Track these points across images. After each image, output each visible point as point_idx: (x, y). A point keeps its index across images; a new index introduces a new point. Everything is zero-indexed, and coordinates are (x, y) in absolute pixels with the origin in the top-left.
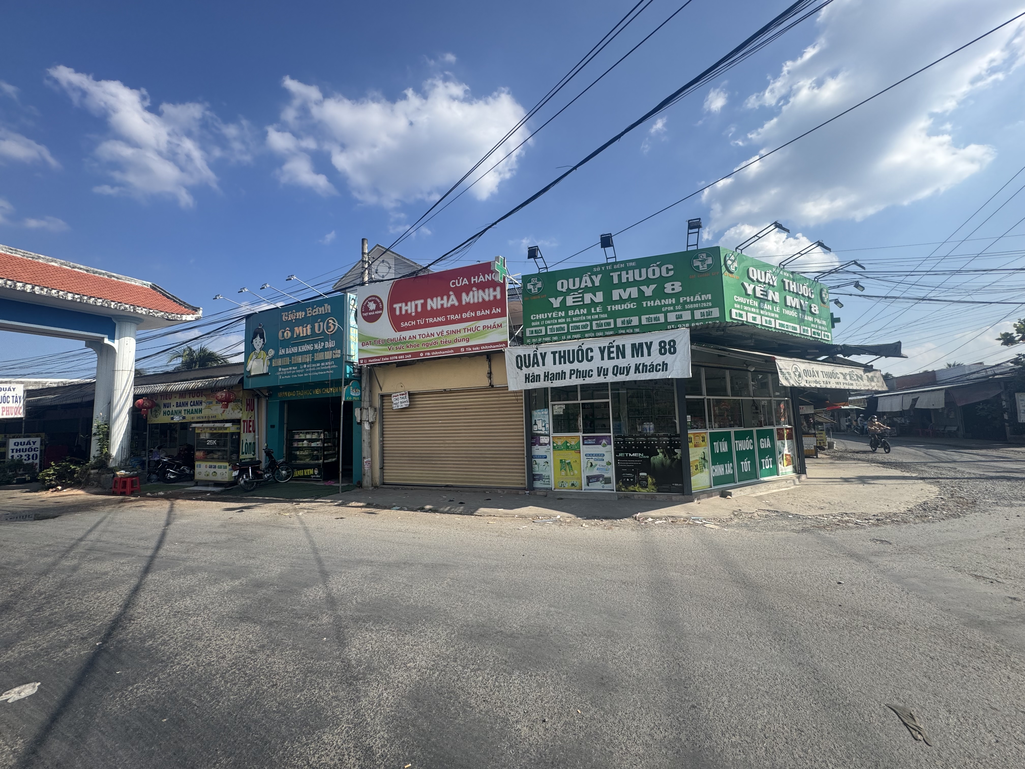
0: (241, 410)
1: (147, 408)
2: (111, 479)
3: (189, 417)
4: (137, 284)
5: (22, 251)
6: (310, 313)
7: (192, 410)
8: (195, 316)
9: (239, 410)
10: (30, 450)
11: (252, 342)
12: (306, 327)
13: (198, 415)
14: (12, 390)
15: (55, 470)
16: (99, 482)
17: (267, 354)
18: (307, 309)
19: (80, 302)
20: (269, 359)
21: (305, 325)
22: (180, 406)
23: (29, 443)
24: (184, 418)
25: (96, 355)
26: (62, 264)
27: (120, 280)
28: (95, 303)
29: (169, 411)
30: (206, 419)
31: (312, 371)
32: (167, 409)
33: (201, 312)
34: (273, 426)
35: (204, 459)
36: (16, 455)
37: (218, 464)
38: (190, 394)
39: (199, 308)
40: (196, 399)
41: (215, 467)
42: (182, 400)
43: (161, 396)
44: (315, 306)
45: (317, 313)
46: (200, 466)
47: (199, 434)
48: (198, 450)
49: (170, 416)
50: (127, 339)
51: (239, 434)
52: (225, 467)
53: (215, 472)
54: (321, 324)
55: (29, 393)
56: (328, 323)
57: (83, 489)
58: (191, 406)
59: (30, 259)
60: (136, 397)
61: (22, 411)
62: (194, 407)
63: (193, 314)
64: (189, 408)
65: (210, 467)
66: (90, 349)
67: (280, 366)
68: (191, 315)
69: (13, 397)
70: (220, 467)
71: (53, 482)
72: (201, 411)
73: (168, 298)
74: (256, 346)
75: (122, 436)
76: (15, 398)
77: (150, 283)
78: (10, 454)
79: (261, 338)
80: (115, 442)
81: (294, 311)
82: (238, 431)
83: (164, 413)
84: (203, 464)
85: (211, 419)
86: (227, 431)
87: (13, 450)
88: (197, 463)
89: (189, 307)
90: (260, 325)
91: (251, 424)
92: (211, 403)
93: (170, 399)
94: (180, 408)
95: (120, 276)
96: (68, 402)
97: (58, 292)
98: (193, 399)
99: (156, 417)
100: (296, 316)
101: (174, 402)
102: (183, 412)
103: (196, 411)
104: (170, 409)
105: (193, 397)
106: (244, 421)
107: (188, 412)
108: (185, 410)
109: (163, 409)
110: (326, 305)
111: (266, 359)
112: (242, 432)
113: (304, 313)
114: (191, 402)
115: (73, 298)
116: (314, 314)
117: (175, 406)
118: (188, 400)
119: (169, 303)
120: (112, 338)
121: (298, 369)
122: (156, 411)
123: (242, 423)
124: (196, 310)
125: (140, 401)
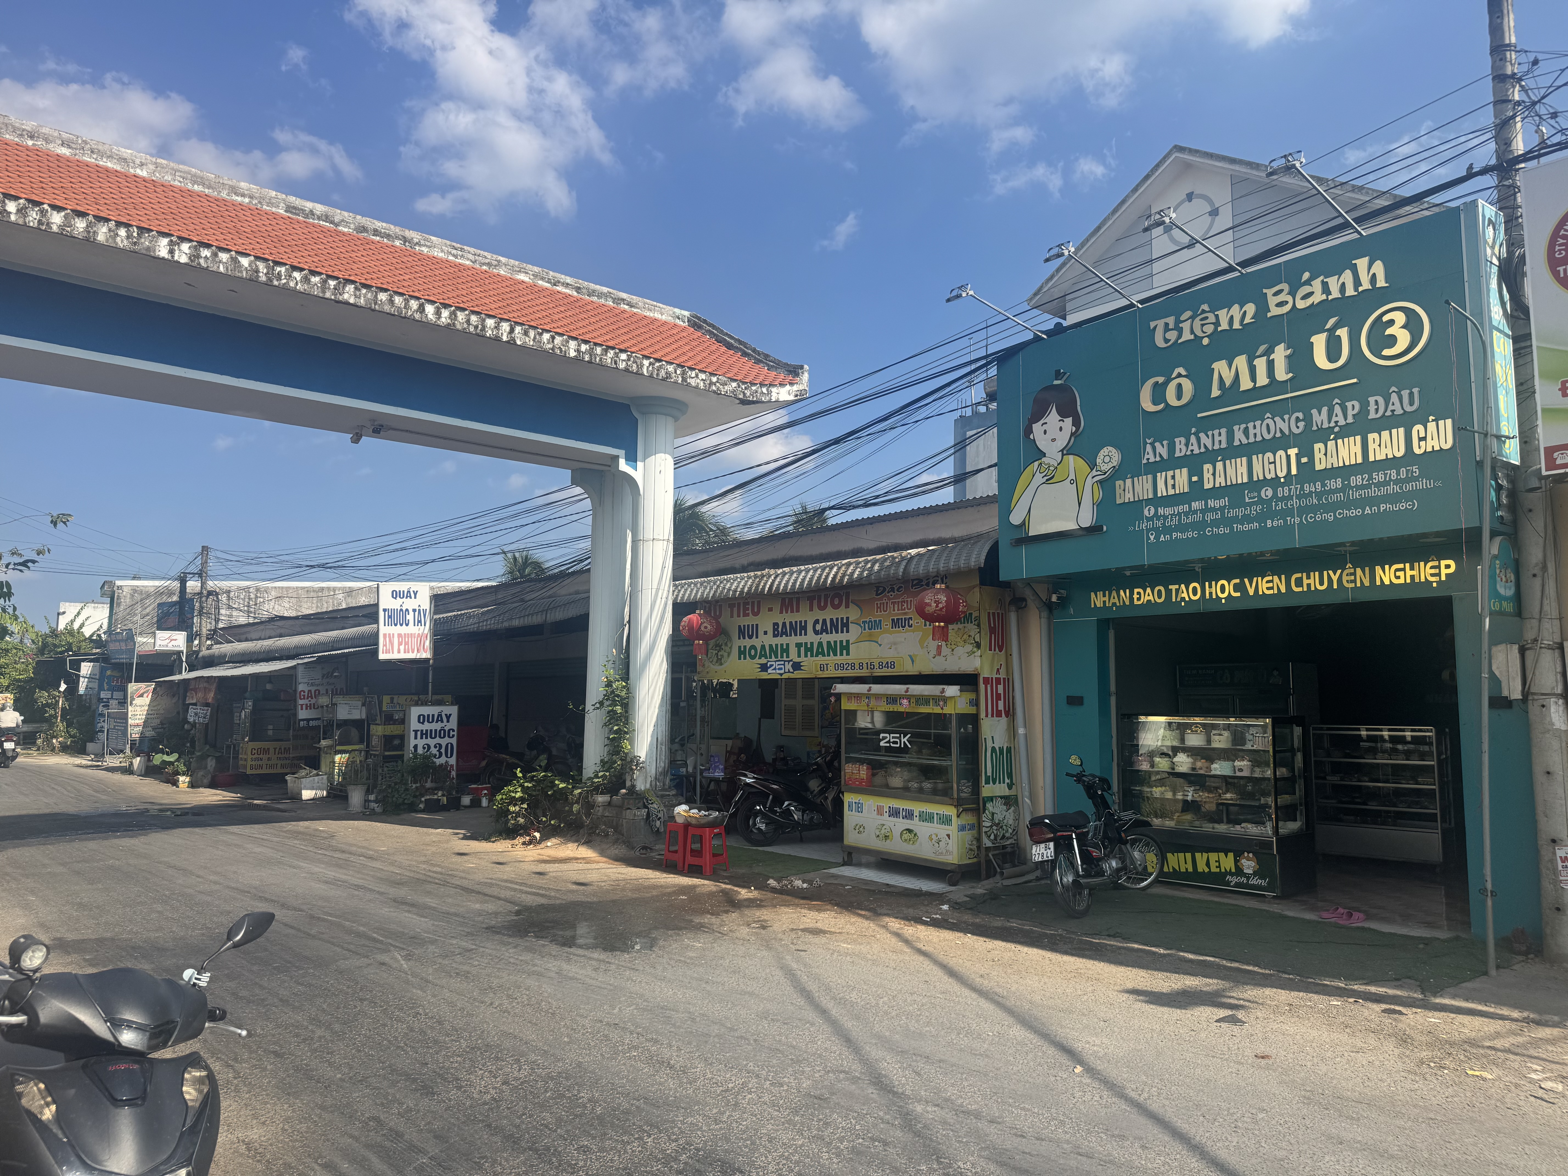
0: (978, 645)
1: (706, 638)
2: (642, 823)
3: (811, 667)
4: (664, 318)
5: (472, 250)
6: (1280, 304)
7: (820, 644)
8: (795, 388)
9: (969, 648)
10: (442, 733)
11: (1029, 431)
12: (1269, 351)
13: (839, 659)
14: (413, 595)
15: (525, 790)
16: (617, 829)
17: (1093, 465)
18: (1269, 292)
19: (590, 362)
20: (1100, 482)
21: (1262, 348)
22: (784, 633)
23: (440, 719)
24: (797, 666)
25: (587, 504)
26: (535, 276)
27: (635, 310)
28: (616, 363)
29: (753, 647)
30: (864, 672)
31: (1302, 511)
32: (747, 642)
33: (806, 377)
34: (1075, 701)
35: (870, 789)
36: (421, 743)
37: (917, 807)
38: (811, 599)
39: (802, 367)
40: (829, 614)
41: (909, 815)
42: (790, 618)
43: (732, 606)
44: (1306, 275)
45: (1318, 297)
46: (859, 808)
47: (852, 714)
48: (849, 760)
49: (757, 660)
50: (660, 456)
51: (974, 720)
52: (946, 820)
53: (910, 831)
54: (1343, 333)
55: (439, 601)
56: (1380, 325)
57: (588, 843)
58: (816, 633)
59: (484, 267)
60: (680, 609)
61: (427, 643)
62: (825, 638)
63: (791, 384)
64: (810, 637)
65: (895, 813)
66: (578, 490)
67: (1149, 502)
68: (788, 387)
69: (414, 610)
70: (927, 818)
71: (521, 820)
72: (845, 647)
73: (729, 346)
74: (1042, 443)
75: (657, 710)
76: (417, 613)
77: (686, 313)
78: (413, 742)
79: (1063, 414)
80: (642, 725)
81: (1205, 307)
82: (972, 711)
83: (742, 653)
84: (870, 803)
85: (878, 672)
86: (948, 710)
87: (416, 731)
88: (849, 798)
89: (778, 365)
90: (1058, 375)
91: (1001, 689)
92: (877, 625)
93: (756, 614)
94: (783, 640)
95: (635, 299)
96: (516, 623)
97: (553, 338)
98: (821, 615)
99: (720, 661)
100: (1217, 324)
101: (766, 621)
102: (793, 651)
103: (832, 648)
104: (757, 642)
105: (822, 608)
106: (986, 681)
107: (809, 649)
108: (799, 645)
109: (738, 643)
110: (1362, 263)
111: (1089, 481)
112: (983, 715)
113: (1250, 308)
114: (817, 622)
115: (578, 351)
116: (1301, 305)
117: (770, 633)
118: (808, 616)
119: (735, 358)
120: (632, 459)
121: (1232, 506)
122: (718, 647)
123: (982, 686)
124: (794, 371)
125: (693, 618)
